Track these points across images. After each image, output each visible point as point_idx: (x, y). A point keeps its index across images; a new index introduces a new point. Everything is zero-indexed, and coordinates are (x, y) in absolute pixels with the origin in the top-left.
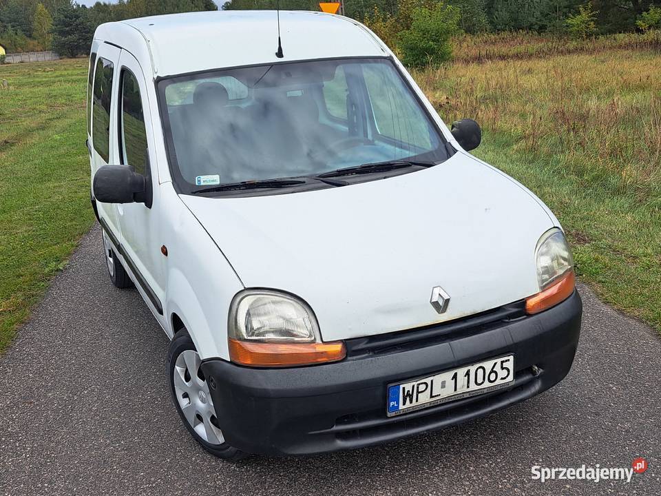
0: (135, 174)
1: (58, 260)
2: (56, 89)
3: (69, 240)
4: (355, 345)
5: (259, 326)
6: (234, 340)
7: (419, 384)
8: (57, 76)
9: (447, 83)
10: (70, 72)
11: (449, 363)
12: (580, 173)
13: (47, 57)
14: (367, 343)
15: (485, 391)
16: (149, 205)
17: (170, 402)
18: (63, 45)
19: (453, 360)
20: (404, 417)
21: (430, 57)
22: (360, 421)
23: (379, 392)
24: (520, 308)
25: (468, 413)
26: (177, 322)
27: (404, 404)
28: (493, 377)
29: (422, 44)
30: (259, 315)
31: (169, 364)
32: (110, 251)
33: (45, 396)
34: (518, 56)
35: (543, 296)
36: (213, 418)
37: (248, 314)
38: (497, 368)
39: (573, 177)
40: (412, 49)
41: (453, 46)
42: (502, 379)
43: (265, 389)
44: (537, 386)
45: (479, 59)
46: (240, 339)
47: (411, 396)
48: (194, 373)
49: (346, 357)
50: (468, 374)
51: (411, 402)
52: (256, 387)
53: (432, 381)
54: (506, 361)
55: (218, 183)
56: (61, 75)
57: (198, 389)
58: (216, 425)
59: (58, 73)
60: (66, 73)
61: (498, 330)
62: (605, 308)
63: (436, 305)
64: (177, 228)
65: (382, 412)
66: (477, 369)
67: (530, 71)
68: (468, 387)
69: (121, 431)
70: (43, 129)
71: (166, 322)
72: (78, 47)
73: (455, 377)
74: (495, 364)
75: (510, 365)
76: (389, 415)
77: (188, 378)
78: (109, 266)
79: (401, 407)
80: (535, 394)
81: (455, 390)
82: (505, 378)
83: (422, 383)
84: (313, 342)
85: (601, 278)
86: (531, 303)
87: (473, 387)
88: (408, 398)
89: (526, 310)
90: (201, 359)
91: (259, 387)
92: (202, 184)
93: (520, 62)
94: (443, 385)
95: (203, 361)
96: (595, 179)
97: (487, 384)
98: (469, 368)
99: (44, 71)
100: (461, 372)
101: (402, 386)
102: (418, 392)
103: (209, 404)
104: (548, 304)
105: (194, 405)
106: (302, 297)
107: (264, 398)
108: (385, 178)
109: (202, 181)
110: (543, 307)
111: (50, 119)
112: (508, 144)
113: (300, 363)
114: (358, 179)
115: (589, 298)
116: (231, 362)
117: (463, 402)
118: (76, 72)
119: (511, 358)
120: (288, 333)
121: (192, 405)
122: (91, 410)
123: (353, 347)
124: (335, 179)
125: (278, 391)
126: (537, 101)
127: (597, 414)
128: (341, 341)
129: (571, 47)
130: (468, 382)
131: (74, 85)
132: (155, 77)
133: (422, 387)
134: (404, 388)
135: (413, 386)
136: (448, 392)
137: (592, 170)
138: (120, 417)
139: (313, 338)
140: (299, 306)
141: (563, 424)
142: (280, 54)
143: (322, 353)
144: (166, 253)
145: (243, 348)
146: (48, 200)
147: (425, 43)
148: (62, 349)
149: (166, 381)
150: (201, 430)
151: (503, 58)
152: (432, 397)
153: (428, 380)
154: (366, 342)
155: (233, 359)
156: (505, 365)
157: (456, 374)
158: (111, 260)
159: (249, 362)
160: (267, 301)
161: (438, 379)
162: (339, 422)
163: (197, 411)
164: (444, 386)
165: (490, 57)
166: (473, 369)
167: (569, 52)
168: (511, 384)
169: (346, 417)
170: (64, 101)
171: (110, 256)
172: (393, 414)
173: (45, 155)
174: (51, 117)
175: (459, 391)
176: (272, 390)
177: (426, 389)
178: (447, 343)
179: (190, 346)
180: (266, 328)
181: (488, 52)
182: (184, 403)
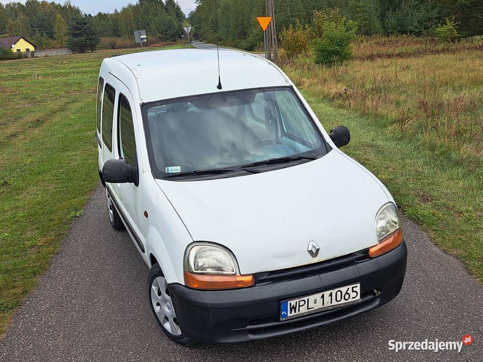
0: (128, 165)
1: (76, 210)
2: (71, 79)
3: (83, 195)
4: (260, 277)
5: (202, 264)
6: (188, 273)
7: (300, 301)
8: (72, 68)
9: (347, 77)
10: (80, 64)
11: (319, 288)
12: (432, 149)
13: (64, 52)
14: (268, 276)
15: (342, 306)
16: (137, 184)
17: (148, 307)
18: (75, 44)
19: (321, 286)
20: (291, 321)
21: (336, 57)
22: (264, 323)
23: (275, 306)
24: (365, 254)
25: (331, 319)
26: (153, 259)
27: (291, 313)
28: (347, 297)
29: (330, 49)
30: (202, 257)
31: (148, 285)
32: (110, 206)
33: (71, 302)
34: (400, 55)
35: (380, 246)
36: (175, 320)
37: (196, 257)
38: (350, 291)
39: (427, 152)
40: (322, 51)
41: (353, 48)
42: (353, 298)
43: (205, 303)
44: (377, 303)
45: (371, 58)
46: (191, 272)
47: (295, 309)
48: (163, 291)
49: (255, 284)
50: (331, 295)
51: (295, 312)
52: (200, 301)
53: (308, 299)
54: (355, 287)
55: (180, 171)
56: (75, 67)
57: (166, 301)
58: (177, 324)
59: (72, 65)
60: (77, 65)
61: (351, 267)
62: (435, 249)
63: (311, 252)
64: (154, 201)
65: (277, 318)
66: (337, 292)
67: (408, 67)
68: (331, 303)
69: (118, 325)
70: (63, 110)
71: (146, 257)
72: (85, 45)
73: (323, 296)
74: (348, 289)
75: (358, 289)
76: (281, 319)
77: (160, 294)
78: (110, 216)
79: (289, 315)
80: (375, 308)
81: (323, 304)
82: (354, 298)
83: (302, 301)
84: (235, 275)
85: (434, 227)
86: (372, 250)
87: (334, 303)
88: (293, 310)
89: (369, 255)
90: (168, 283)
91: (202, 302)
92: (170, 172)
93: (401, 60)
94: (315, 301)
95: (169, 285)
96: (443, 153)
97: (343, 301)
98: (331, 291)
99: (62, 63)
100: (327, 293)
101: (289, 302)
102: (299, 306)
103: (172, 310)
104: (383, 251)
105: (164, 310)
106: (228, 247)
107: (204, 308)
108: (285, 168)
109: (169, 170)
110: (380, 253)
111: (67, 103)
112: (385, 126)
113: (227, 287)
114: (267, 168)
115: (425, 241)
116: (185, 286)
117: (328, 312)
118: (84, 64)
119: (359, 285)
120: (220, 269)
121: (162, 310)
122: (99, 312)
123: (259, 278)
124: (252, 168)
125: (214, 304)
126: (409, 92)
127: (419, 320)
128: (252, 274)
129: (440, 48)
130: (331, 300)
131: (83, 76)
132: (141, 103)
133: (302, 303)
134: (290, 303)
135: (296, 302)
136: (318, 306)
137: (440, 147)
138: (117, 316)
139: (234, 273)
140: (226, 253)
141: (396, 326)
142: (220, 87)
143: (240, 281)
144: (147, 216)
145: (193, 278)
146: (68, 165)
147: (332, 47)
148: (80, 271)
149: (146, 294)
150: (167, 326)
151: (389, 56)
152: (308, 309)
153: (306, 299)
154: (268, 274)
155: (186, 285)
156: (354, 289)
157: (323, 295)
158: (111, 211)
159: (196, 286)
160: (206, 249)
161: (312, 298)
162: (251, 323)
163: (165, 314)
164: (315, 303)
165: (379, 56)
166: (334, 292)
167: (438, 52)
168: (358, 301)
169: (256, 320)
170: (76, 88)
171: (111, 209)
172: (284, 319)
173: (65, 131)
174: (68, 101)
175: (326, 305)
176: (210, 304)
177: (305, 304)
178: (318, 276)
179: (161, 274)
180: (206, 266)
181: (378, 52)
182: (157, 309)
